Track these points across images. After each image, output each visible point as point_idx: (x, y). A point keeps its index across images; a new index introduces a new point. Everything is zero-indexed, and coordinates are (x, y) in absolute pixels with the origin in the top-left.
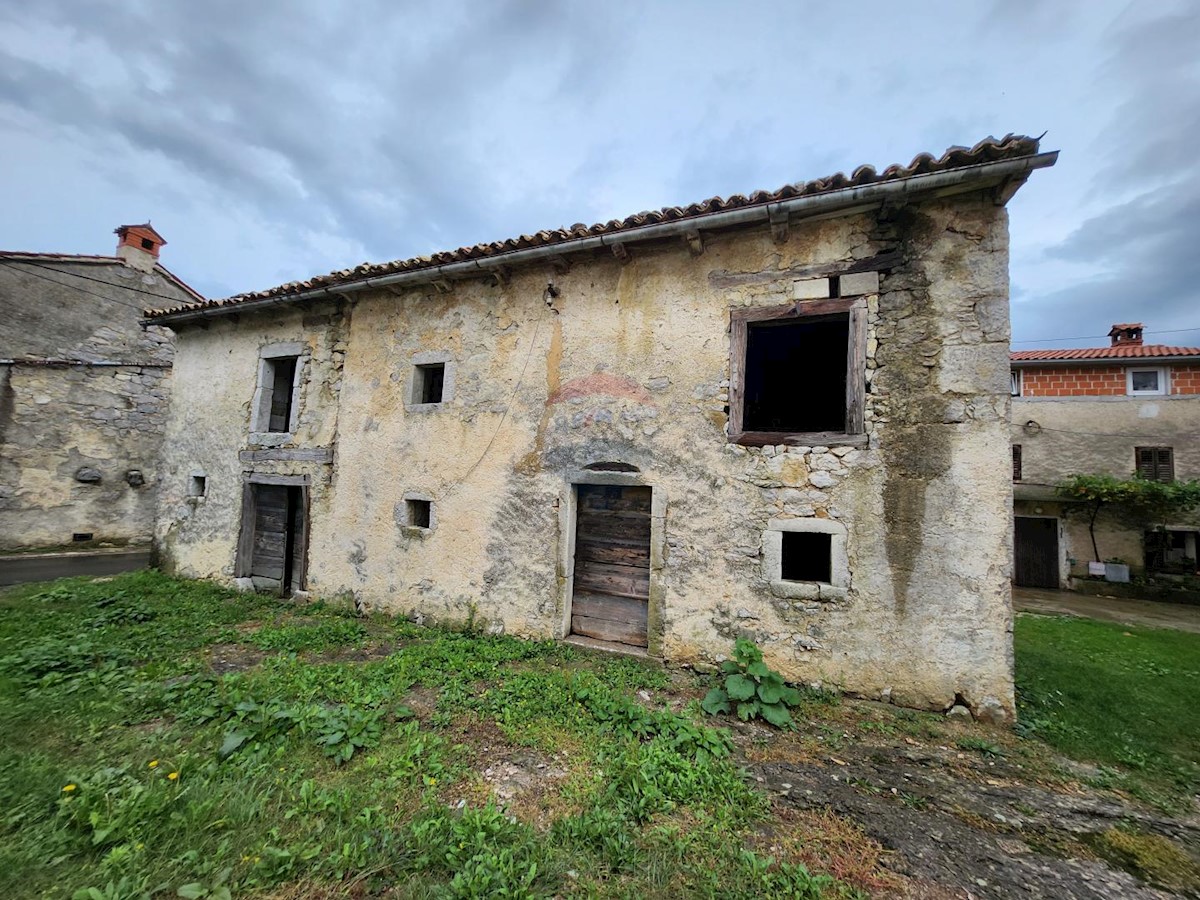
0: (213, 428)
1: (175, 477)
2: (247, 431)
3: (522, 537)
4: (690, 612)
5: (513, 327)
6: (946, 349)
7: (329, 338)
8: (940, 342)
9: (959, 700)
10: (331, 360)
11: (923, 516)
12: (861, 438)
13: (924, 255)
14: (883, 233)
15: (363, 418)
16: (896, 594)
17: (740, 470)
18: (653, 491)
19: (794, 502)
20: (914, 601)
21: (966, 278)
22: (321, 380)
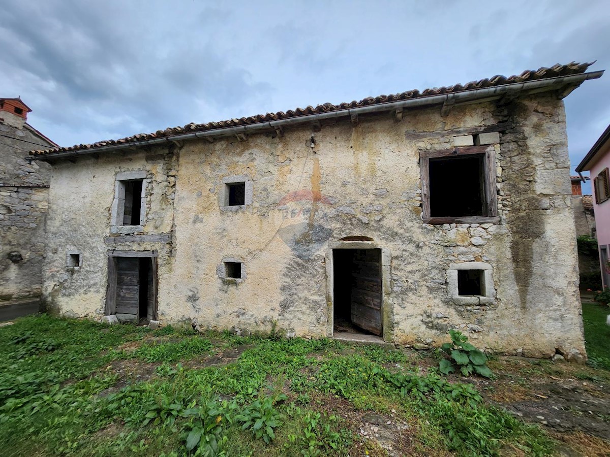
0: (84, 224)
1: (56, 255)
2: (108, 225)
3: (304, 280)
4: (409, 317)
5: (288, 161)
6: (538, 172)
7: (165, 168)
8: (534, 169)
9: (558, 352)
10: (167, 181)
11: (532, 258)
12: (496, 219)
13: (523, 124)
14: (500, 112)
15: (192, 215)
16: (521, 299)
17: (432, 238)
18: (382, 251)
19: (463, 253)
20: (531, 302)
21: (545, 136)
22: (160, 192)
